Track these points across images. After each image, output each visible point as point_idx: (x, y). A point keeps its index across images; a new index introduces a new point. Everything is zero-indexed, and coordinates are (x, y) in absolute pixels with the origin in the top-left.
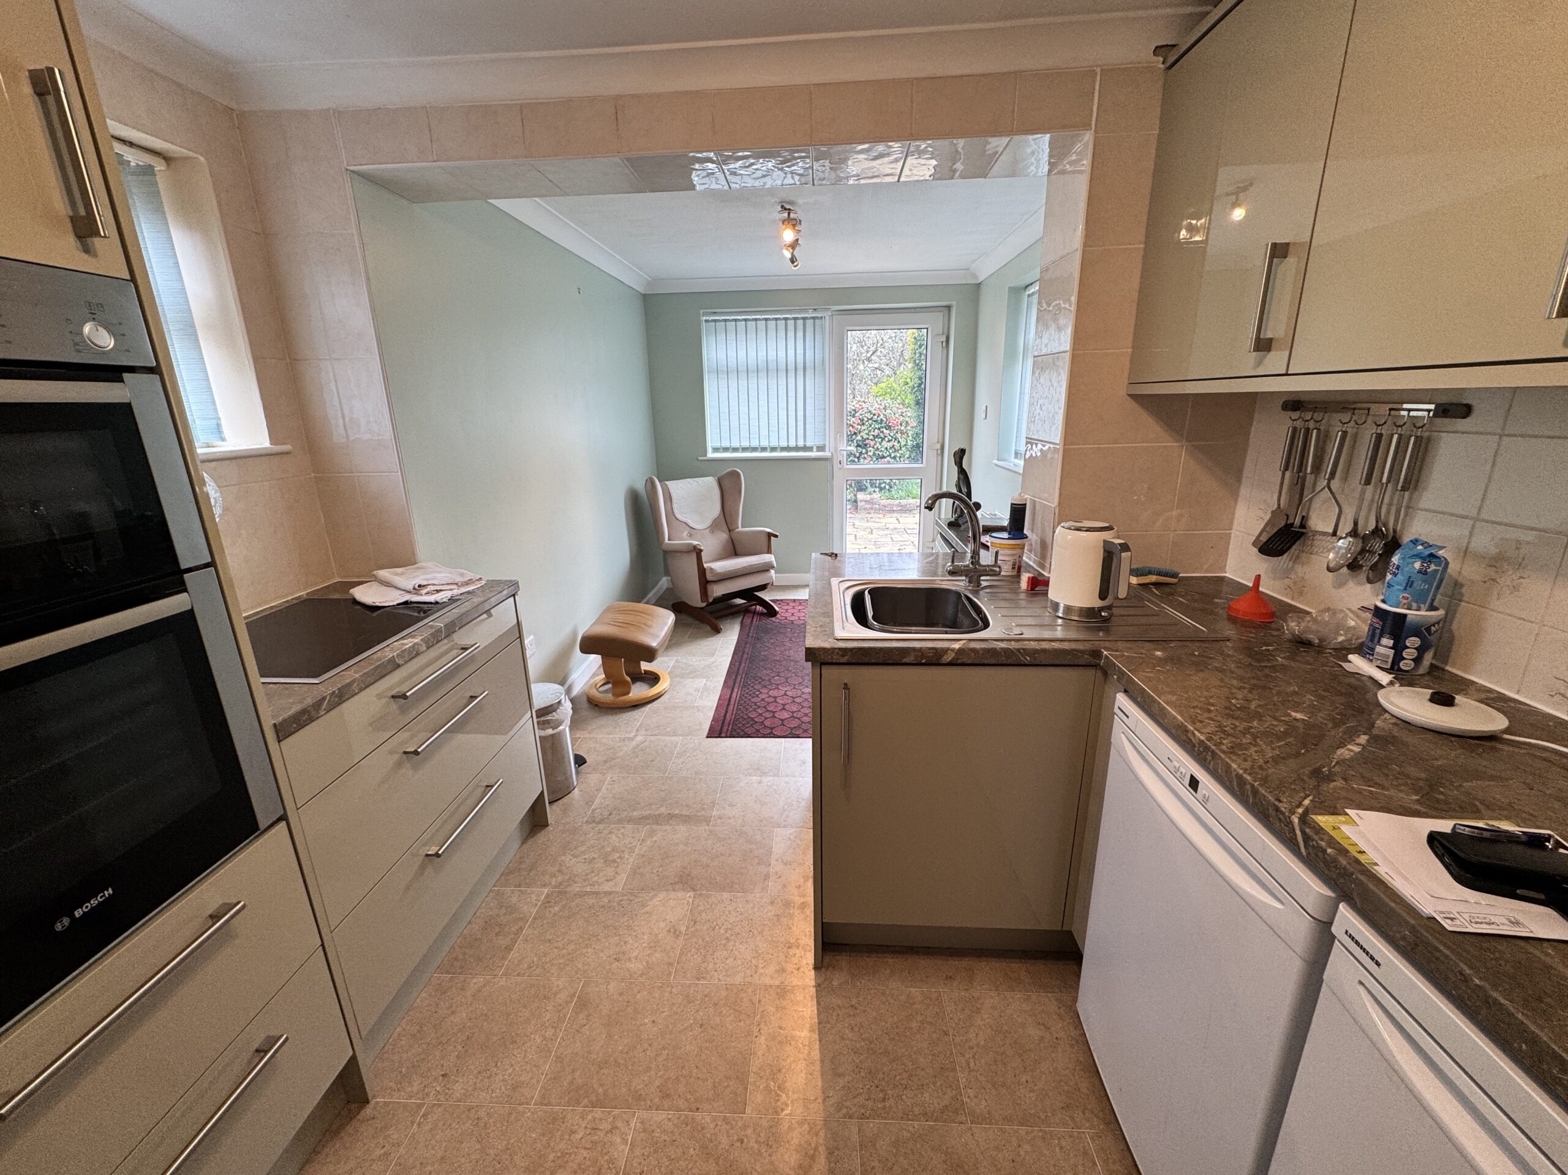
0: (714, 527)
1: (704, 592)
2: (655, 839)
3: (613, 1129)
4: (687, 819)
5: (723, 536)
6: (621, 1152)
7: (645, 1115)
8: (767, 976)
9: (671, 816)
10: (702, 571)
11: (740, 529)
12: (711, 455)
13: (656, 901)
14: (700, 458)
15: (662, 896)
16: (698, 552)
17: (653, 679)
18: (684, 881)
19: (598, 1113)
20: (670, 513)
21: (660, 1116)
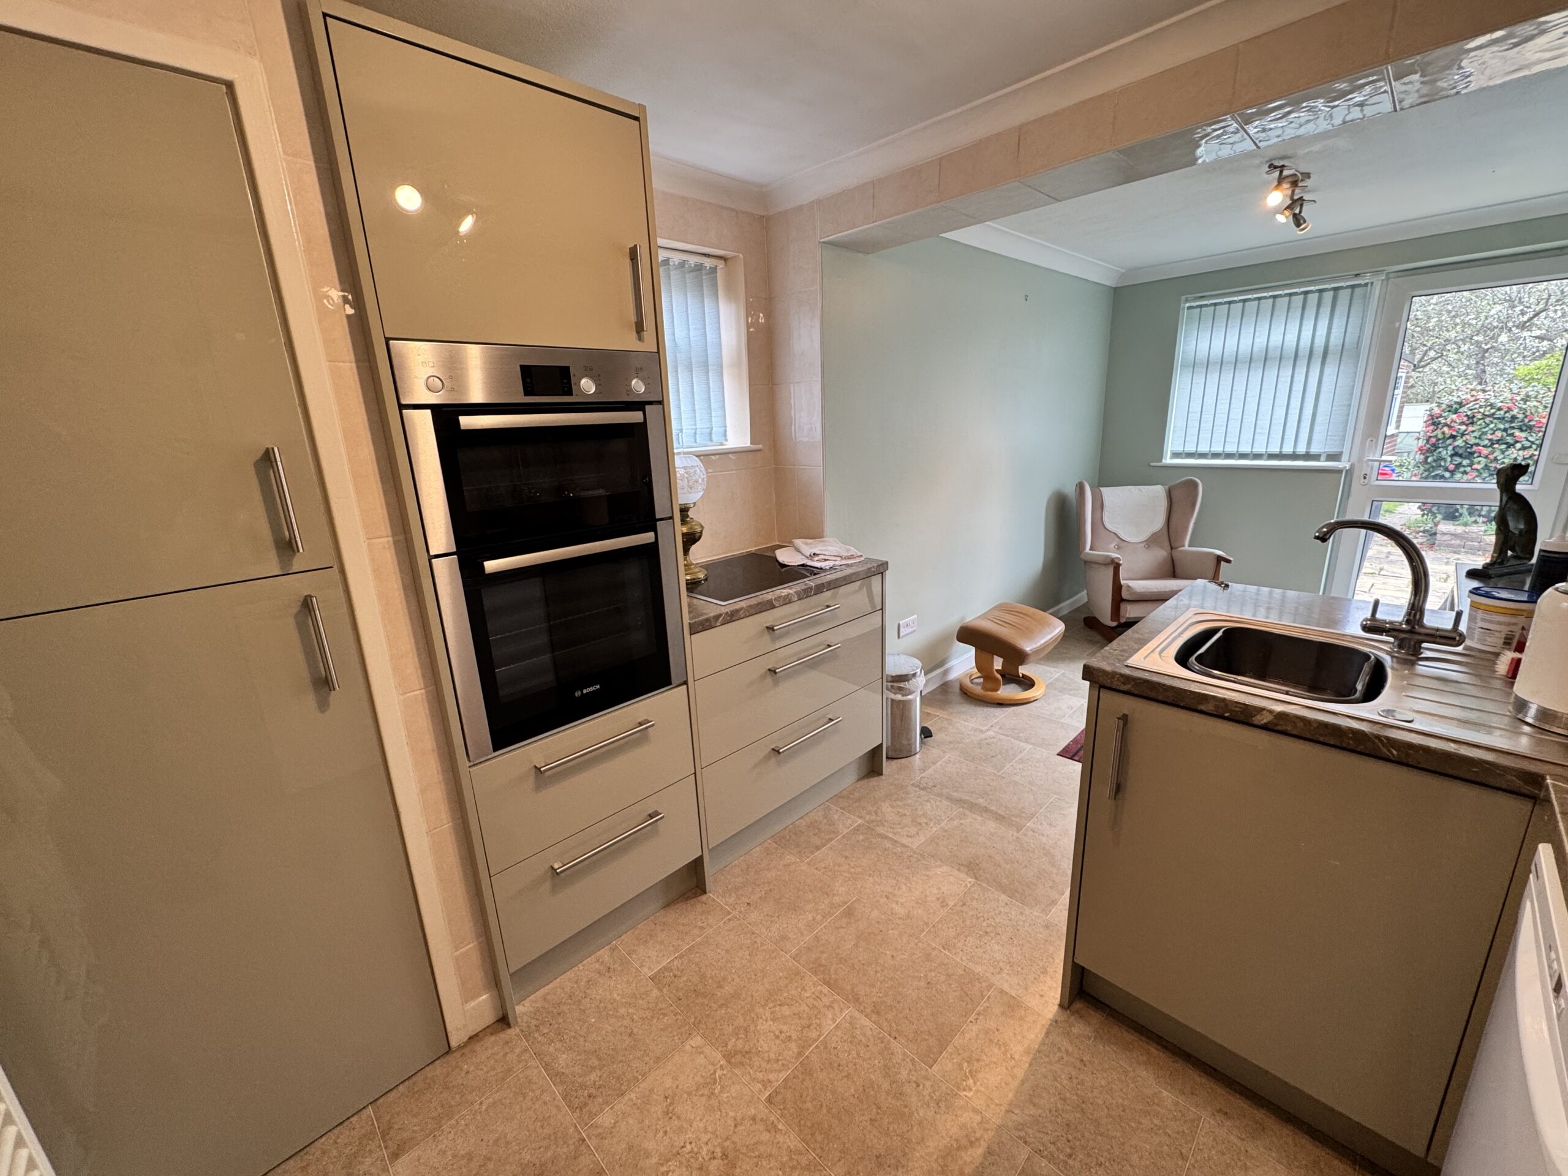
0: (1152, 541)
1: (1116, 611)
2: (962, 821)
3: (829, 1007)
4: (999, 818)
5: (1160, 554)
6: (829, 1026)
7: (857, 1014)
8: (1007, 982)
9: (986, 810)
10: (1117, 587)
11: (1186, 548)
12: (1168, 460)
13: (939, 871)
14: (1152, 464)
15: (945, 869)
16: (1117, 567)
17: (1027, 683)
18: (972, 867)
19: (826, 989)
20: (1098, 523)
21: (866, 1022)
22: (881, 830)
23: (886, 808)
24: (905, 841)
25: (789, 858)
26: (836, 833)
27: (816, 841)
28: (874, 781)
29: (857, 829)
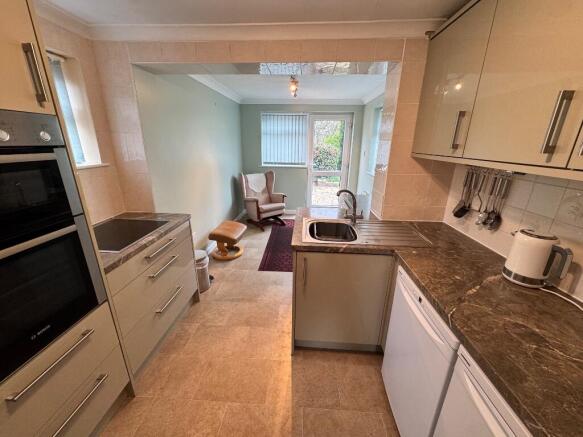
0: (263, 192)
1: (259, 217)
2: (237, 307)
3: (219, 408)
4: (249, 300)
5: (266, 195)
6: (221, 415)
7: (229, 403)
8: (275, 357)
9: (243, 299)
10: (258, 208)
11: (273, 193)
12: (263, 165)
13: (237, 330)
14: (259, 166)
15: (239, 328)
16: (257, 202)
17: (237, 249)
18: (248, 323)
19: (214, 403)
20: (248, 187)
21: (235, 404)
22: (209, 324)
23: (207, 314)
24: (220, 324)
25: (174, 356)
26: (190, 334)
27: (182, 342)
28: (197, 305)
29: (198, 329)
